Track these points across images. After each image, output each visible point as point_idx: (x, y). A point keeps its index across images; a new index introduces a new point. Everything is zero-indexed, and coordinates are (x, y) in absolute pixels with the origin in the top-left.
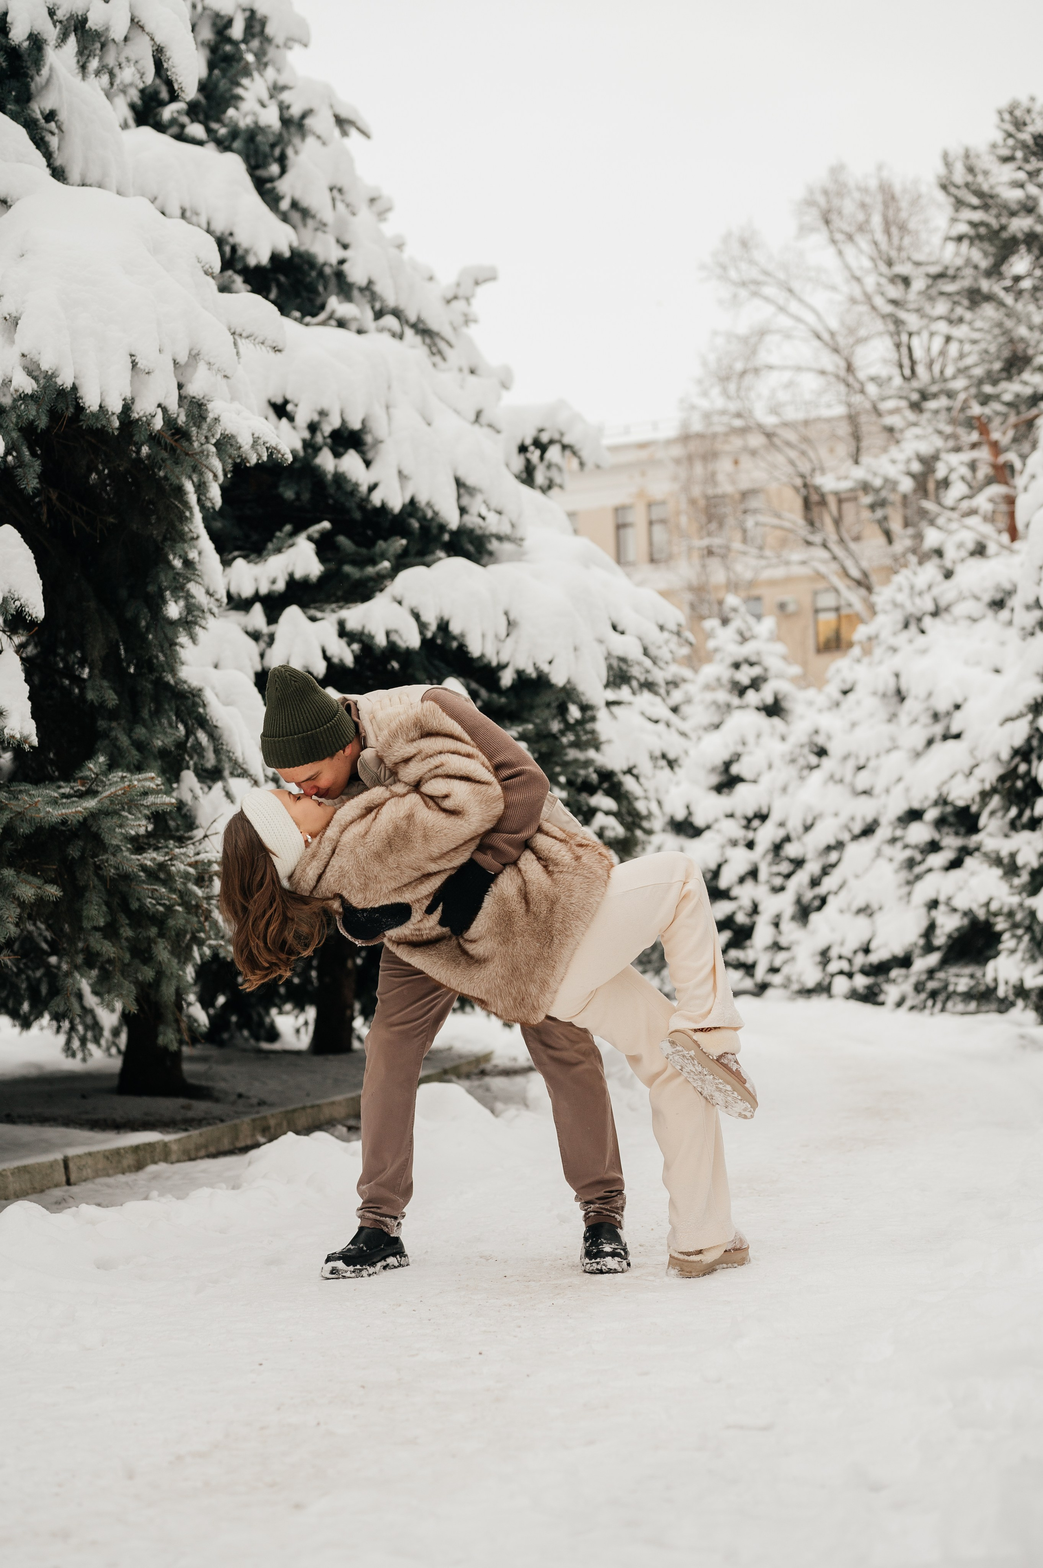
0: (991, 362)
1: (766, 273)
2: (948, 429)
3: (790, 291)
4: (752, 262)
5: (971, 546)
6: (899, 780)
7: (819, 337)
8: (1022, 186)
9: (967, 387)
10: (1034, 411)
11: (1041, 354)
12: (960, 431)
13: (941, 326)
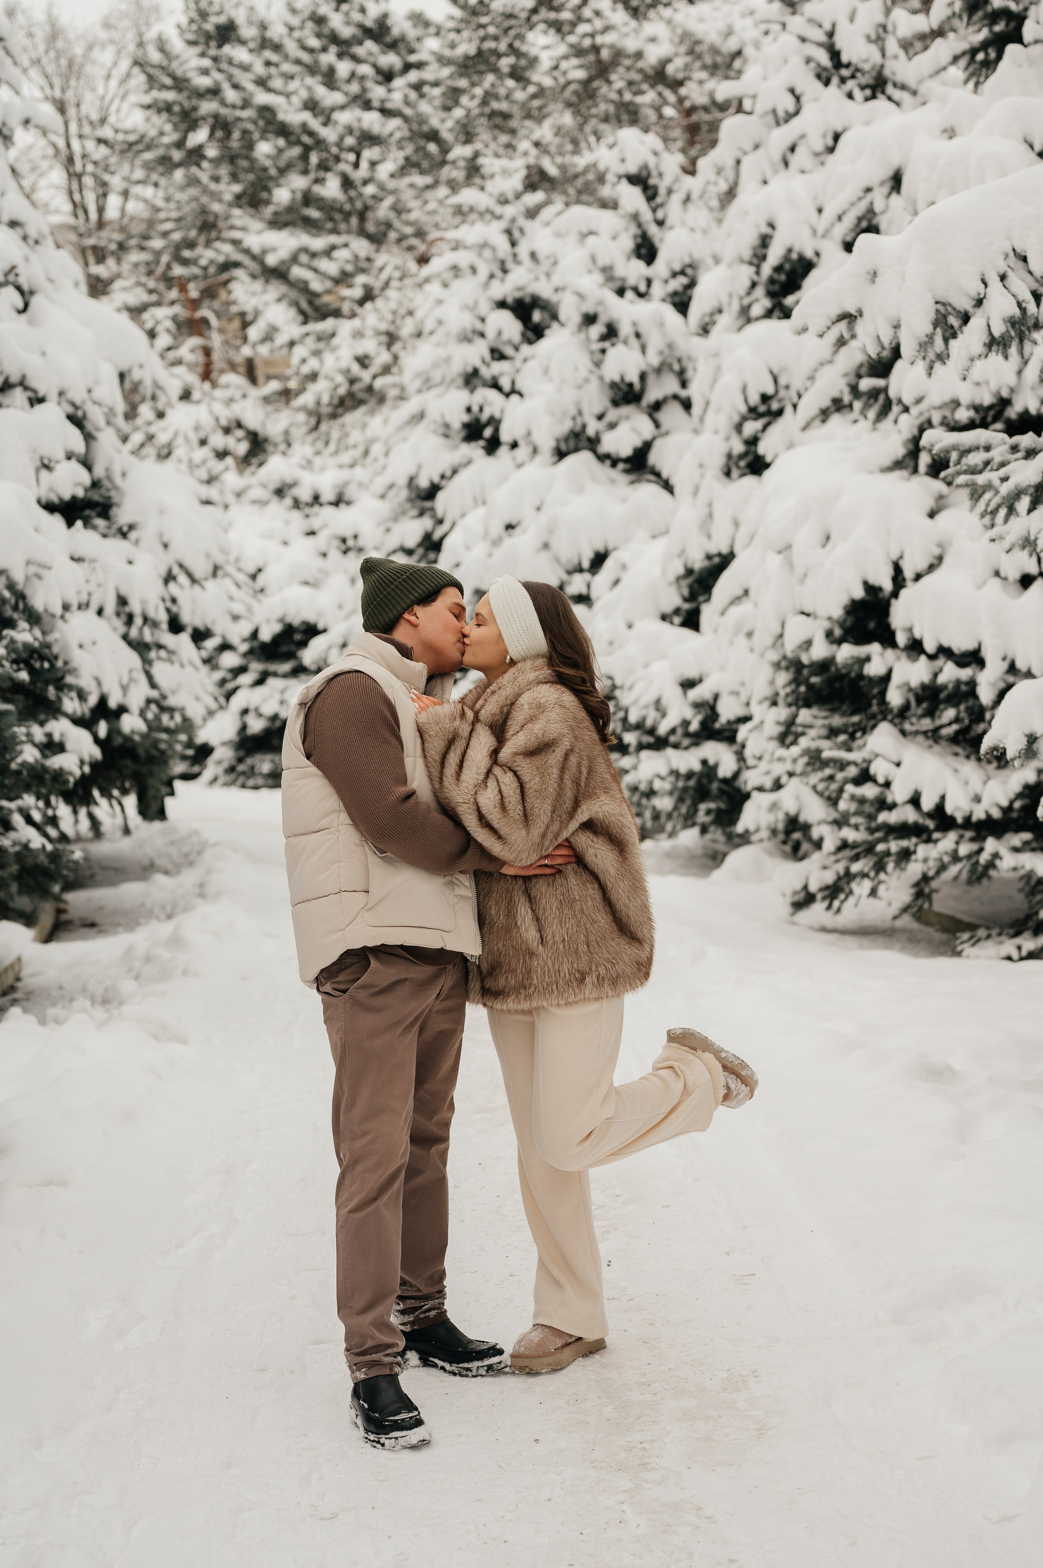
0: (189, 230)
2: (152, 284)
5: (179, 391)
8: (205, 72)
9: (165, 247)
10: (225, 276)
11: (232, 227)
12: (161, 287)
13: (138, 190)
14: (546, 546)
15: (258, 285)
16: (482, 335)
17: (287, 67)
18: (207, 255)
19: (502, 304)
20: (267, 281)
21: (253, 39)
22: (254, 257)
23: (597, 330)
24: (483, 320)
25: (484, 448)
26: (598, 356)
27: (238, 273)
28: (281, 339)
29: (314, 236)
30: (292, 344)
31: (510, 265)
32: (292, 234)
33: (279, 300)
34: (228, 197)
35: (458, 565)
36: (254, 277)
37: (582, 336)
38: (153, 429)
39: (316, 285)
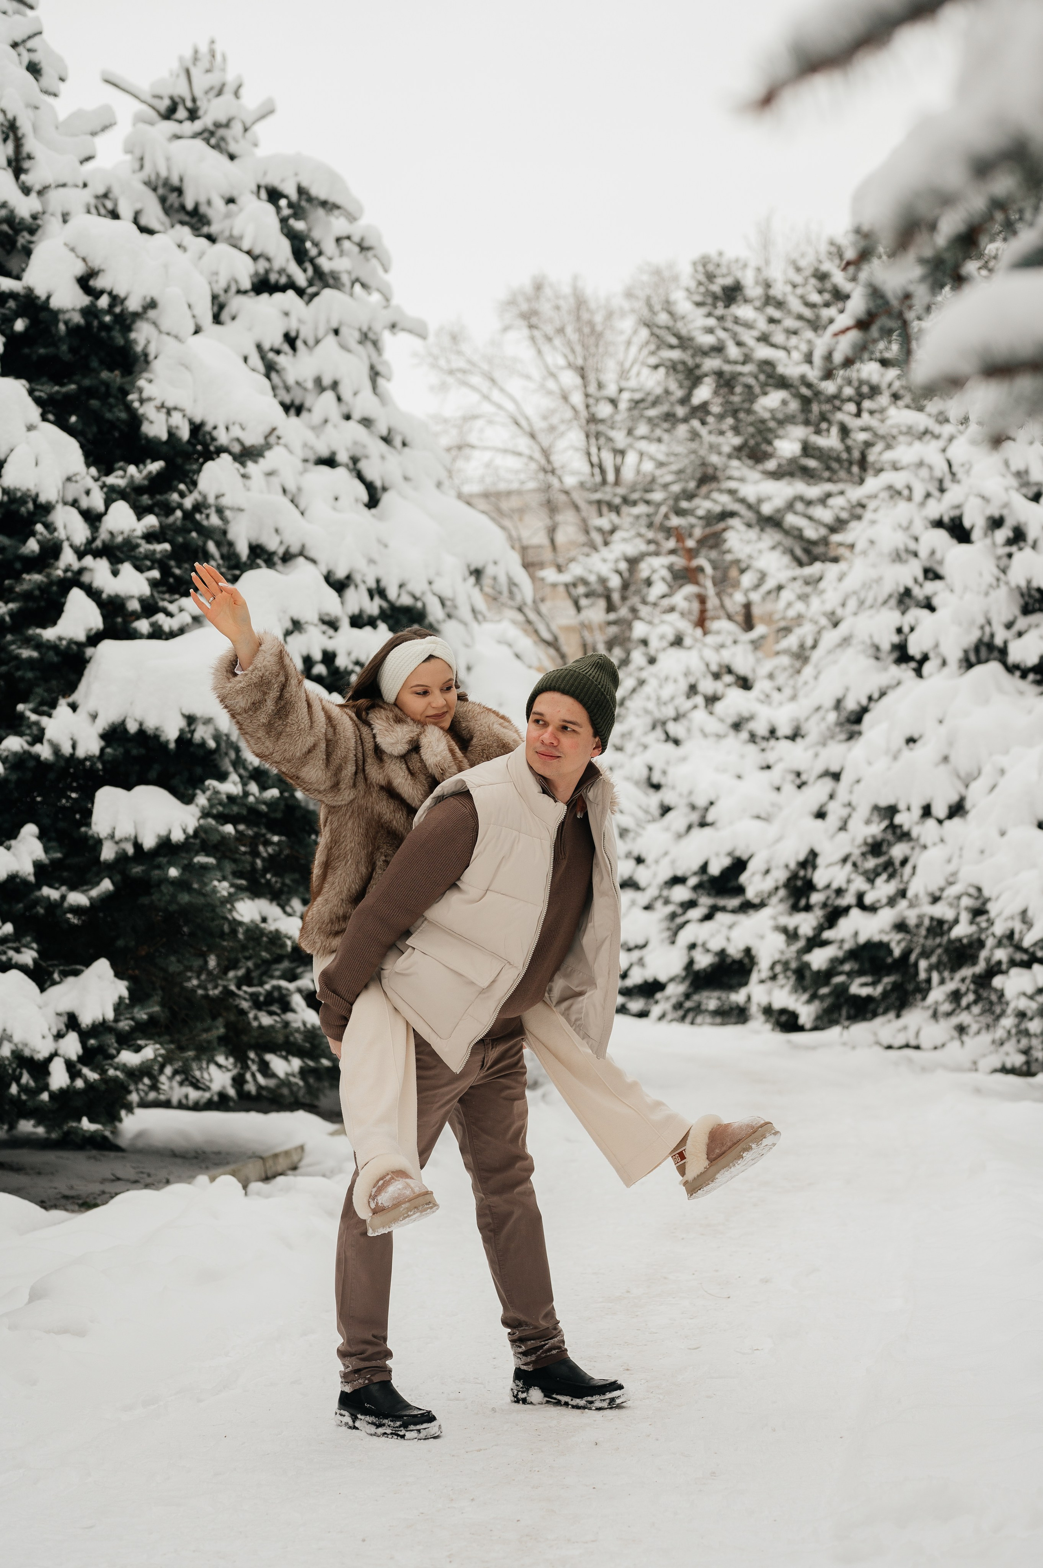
0: (687, 482)
1: (470, 362)
2: (650, 535)
3: (493, 381)
4: (459, 353)
5: (671, 637)
6: (666, 854)
7: (517, 424)
8: (710, 331)
9: (665, 500)
10: (721, 525)
11: (730, 478)
12: (660, 536)
13: (643, 445)
14: (946, 759)
15: (753, 534)
16: (916, 555)
17: (790, 323)
18: (703, 506)
19: (939, 524)
20: (762, 530)
21: (757, 298)
22: (750, 507)
23: (1002, 534)
24: (916, 539)
25: (915, 670)
26: (1005, 561)
27: (734, 522)
28: (770, 584)
29: (809, 485)
30: (780, 588)
31: (947, 483)
32: (789, 484)
33: (773, 548)
34: (726, 449)
35: (858, 781)
36: (749, 525)
37: (988, 541)
38: (644, 675)
39: (811, 533)
